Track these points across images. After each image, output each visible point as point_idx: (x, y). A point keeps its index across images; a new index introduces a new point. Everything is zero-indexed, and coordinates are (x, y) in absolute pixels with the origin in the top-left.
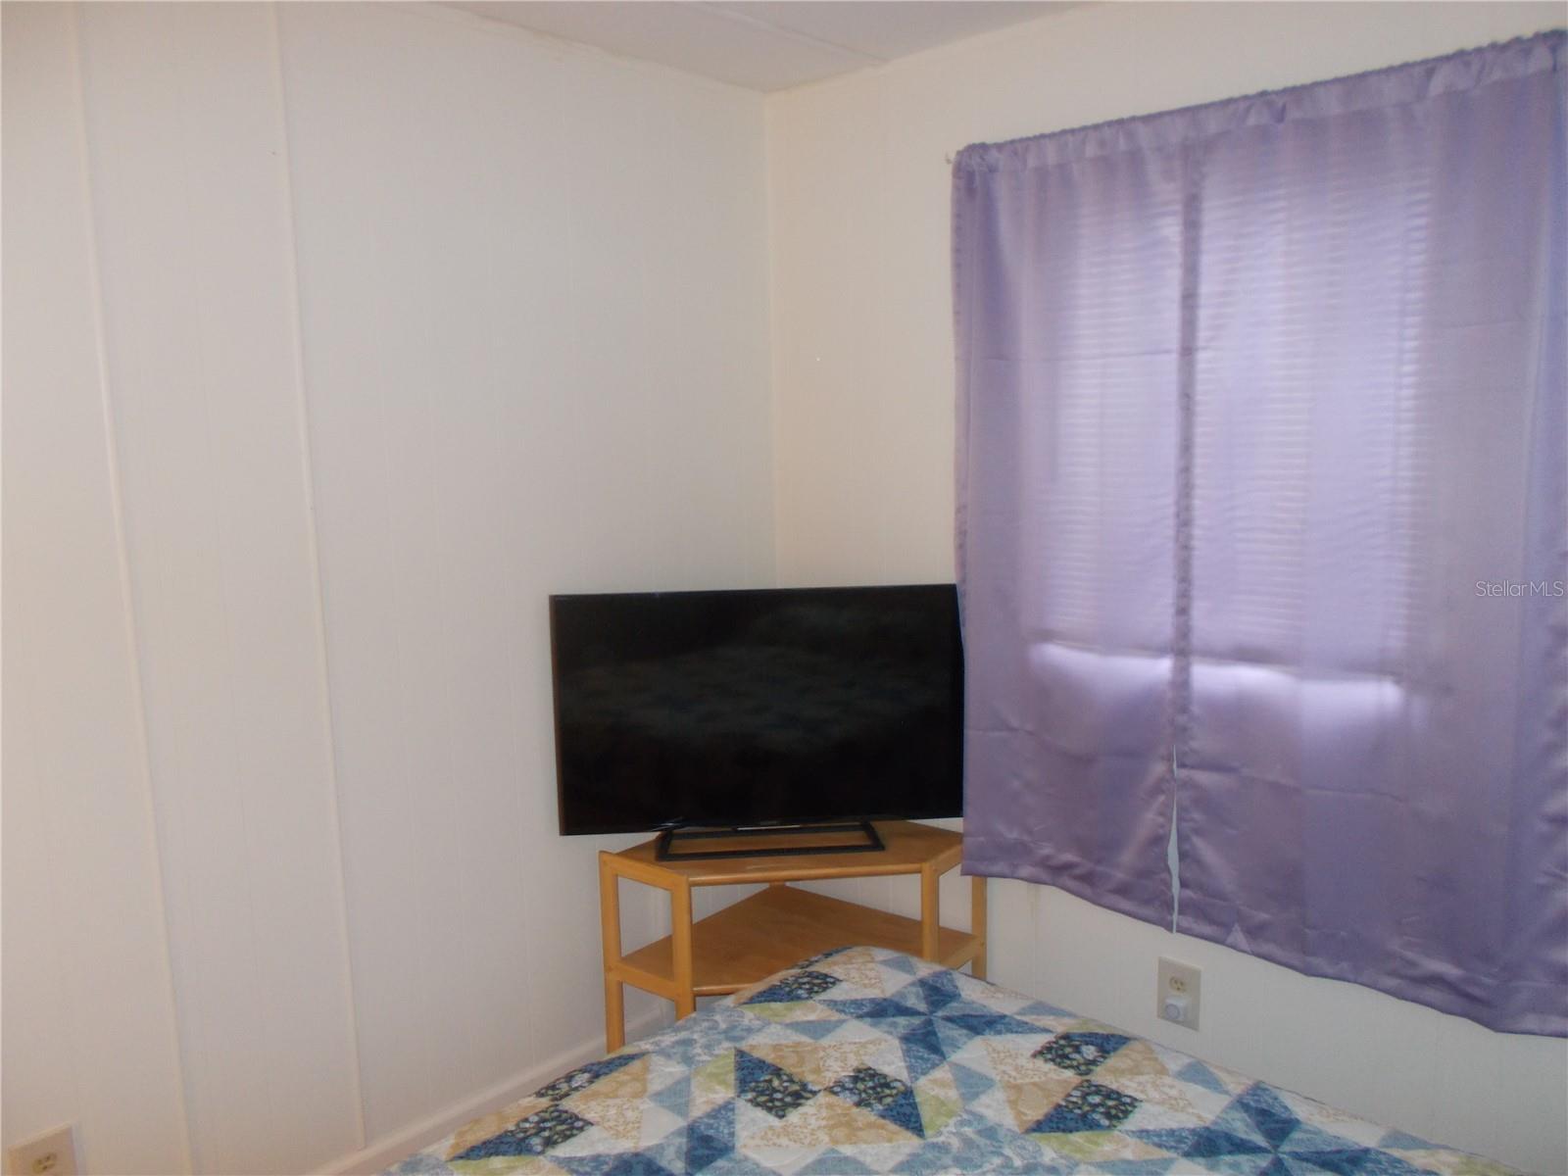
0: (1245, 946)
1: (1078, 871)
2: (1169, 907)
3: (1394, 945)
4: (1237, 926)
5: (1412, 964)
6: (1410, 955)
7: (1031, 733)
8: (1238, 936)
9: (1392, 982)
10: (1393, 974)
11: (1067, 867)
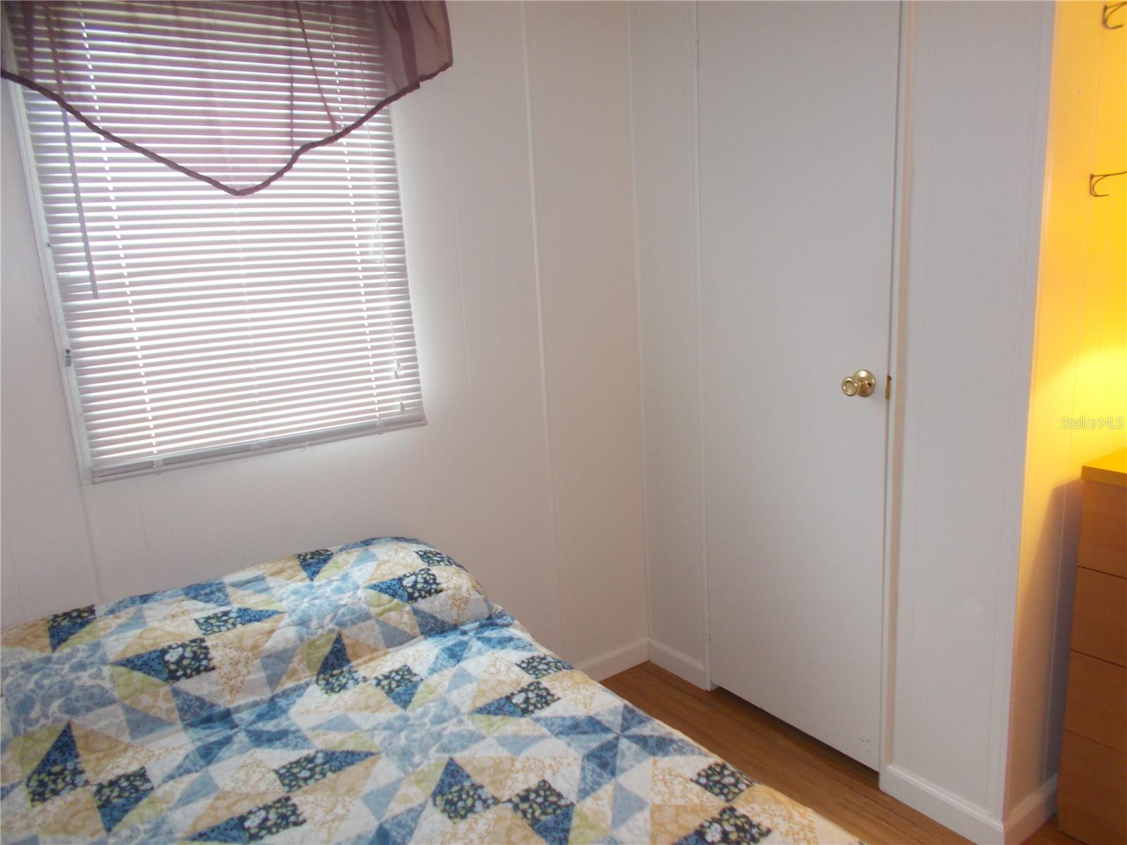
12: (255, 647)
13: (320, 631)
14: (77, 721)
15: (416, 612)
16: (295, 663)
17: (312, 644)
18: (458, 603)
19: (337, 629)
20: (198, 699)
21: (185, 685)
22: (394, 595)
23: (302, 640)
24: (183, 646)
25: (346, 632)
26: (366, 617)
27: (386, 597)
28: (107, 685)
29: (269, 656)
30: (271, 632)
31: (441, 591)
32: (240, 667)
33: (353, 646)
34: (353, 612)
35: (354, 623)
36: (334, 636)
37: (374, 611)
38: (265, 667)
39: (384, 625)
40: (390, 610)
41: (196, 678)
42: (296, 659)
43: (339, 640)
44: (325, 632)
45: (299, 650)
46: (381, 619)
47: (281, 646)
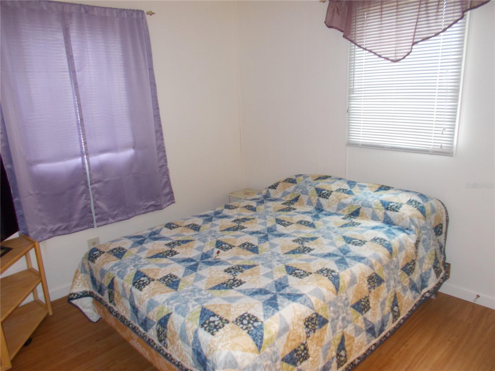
0: (113, 221)
1: (63, 228)
2: (92, 222)
3: (141, 203)
4: (110, 218)
5: (146, 205)
6: (145, 204)
7: (37, 194)
8: (111, 220)
9: (143, 211)
10: (143, 209)
11: (58, 229)
12: (340, 199)
13: (356, 204)
14: (301, 195)
15: (385, 213)
16: (346, 209)
17: (352, 206)
18: (400, 218)
19: (361, 206)
20: (321, 204)
21: (321, 199)
22: (383, 206)
23: (351, 203)
24: (328, 191)
25: (362, 208)
26: (370, 207)
27: (381, 205)
28: (310, 191)
29: (341, 203)
30: (347, 198)
31: (398, 212)
32: (334, 202)
33: (362, 213)
34: (368, 204)
35: (366, 207)
36: (359, 207)
37: (374, 206)
38: (338, 205)
39: (374, 212)
40: (379, 209)
41: (323, 199)
42: (346, 208)
43: (359, 209)
44: (357, 205)
45: (348, 206)
46: (374, 210)
47: (345, 202)
